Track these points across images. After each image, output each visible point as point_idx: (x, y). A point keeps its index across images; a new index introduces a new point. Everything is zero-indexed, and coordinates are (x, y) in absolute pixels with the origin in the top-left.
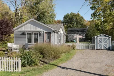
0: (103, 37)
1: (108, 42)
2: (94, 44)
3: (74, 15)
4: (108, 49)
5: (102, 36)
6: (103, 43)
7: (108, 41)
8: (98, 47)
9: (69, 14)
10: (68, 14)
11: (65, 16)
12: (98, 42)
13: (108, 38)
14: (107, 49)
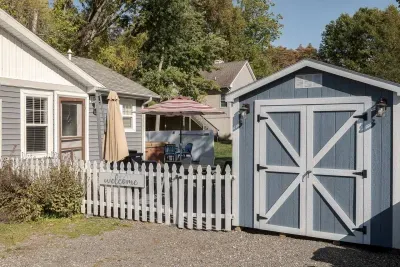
0: (306, 93)
1: (365, 159)
2: (219, 177)
3: (372, 17)
4: (367, 240)
5: (301, 83)
6: (308, 159)
7: (366, 139)
8: (260, 207)
9: (351, 15)
10: (344, 17)
11: (329, 28)
12: (260, 157)
13: (366, 104)
14: (358, 239)
